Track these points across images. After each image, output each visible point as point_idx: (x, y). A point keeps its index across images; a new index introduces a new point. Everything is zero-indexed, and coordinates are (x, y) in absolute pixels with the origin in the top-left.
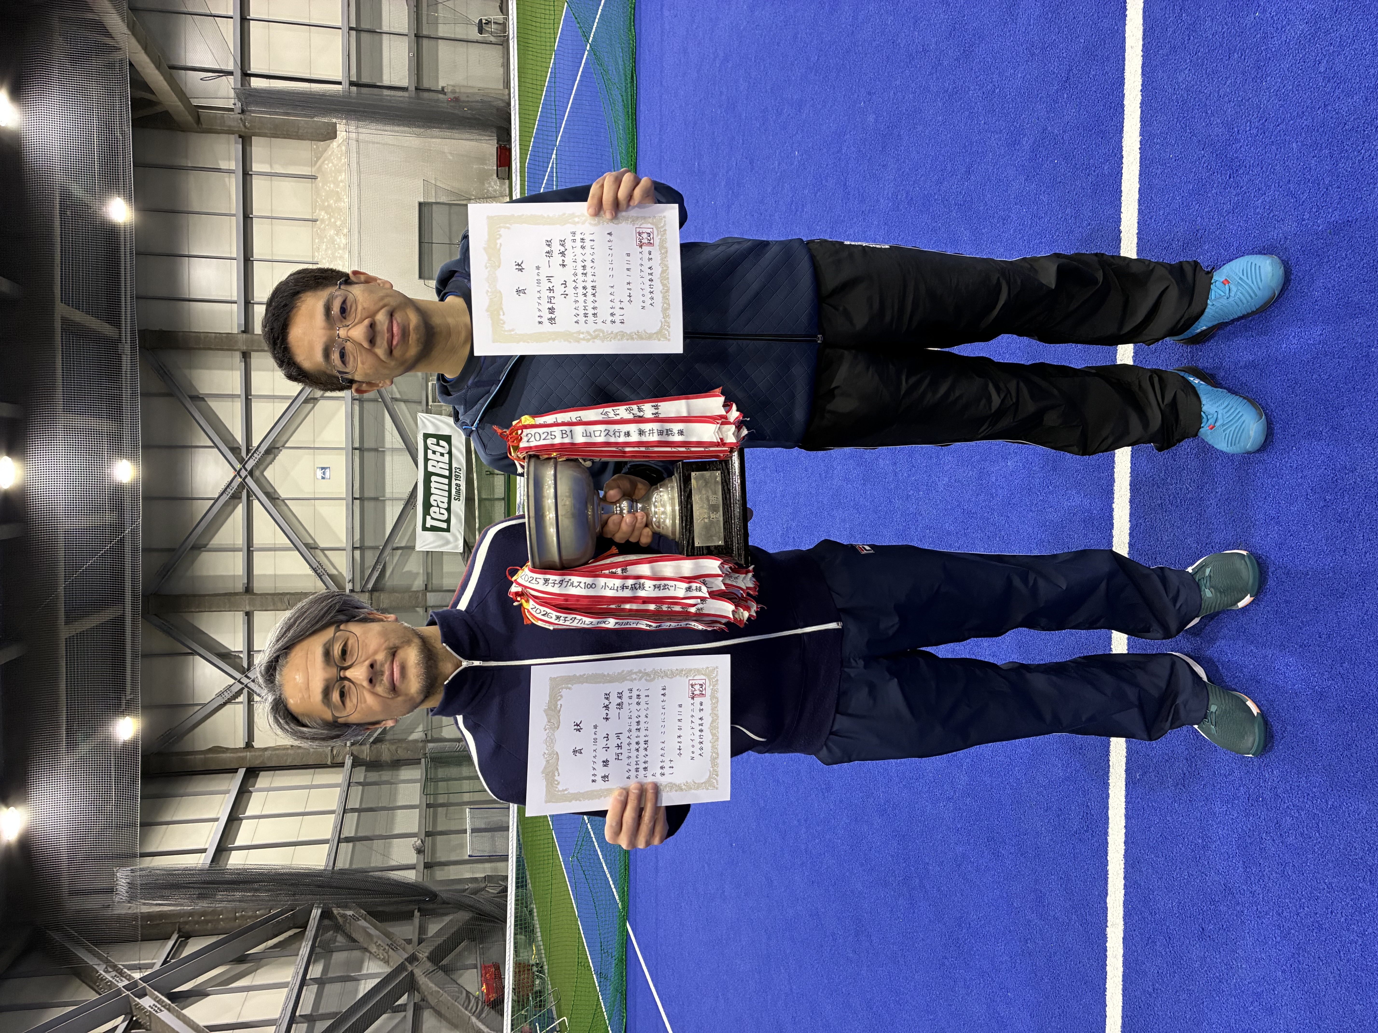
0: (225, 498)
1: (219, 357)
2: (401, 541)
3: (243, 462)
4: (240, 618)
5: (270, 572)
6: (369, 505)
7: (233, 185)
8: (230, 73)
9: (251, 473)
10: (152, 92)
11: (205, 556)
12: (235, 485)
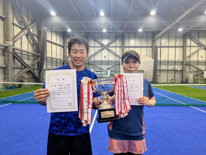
0: (102, 44)
1: (121, 43)
3: (107, 46)
6: (100, 63)
7: (145, 45)
9: (105, 47)
12: (103, 45)
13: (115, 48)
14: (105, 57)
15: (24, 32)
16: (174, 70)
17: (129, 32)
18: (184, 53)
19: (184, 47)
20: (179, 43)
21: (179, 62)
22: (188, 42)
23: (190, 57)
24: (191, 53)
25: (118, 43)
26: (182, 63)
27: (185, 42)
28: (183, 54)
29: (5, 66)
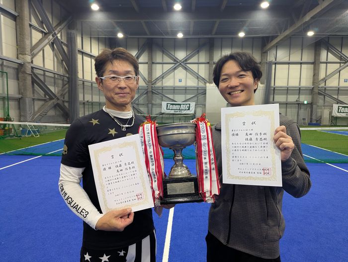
2: (164, 98)
4: (147, 61)
5: (157, 68)
8: (276, 60)
10: (271, 42)
11: (161, 54)
13: (197, 65)
14: (180, 81)
15: (47, 40)
16: (298, 102)
17: (222, 38)
18: (316, 74)
19: (316, 64)
20: (308, 56)
21: (306, 89)
22: (324, 54)
23: (325, 80)
24: (328, 74)
25: (203, 57)
26: (311, 91)
27: (317, 55)
28: (314, 75)
29: (20, 96)
